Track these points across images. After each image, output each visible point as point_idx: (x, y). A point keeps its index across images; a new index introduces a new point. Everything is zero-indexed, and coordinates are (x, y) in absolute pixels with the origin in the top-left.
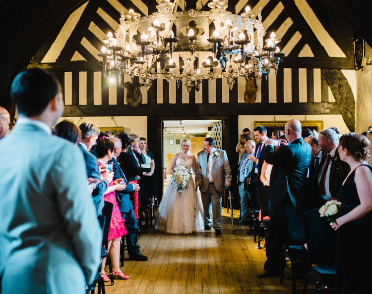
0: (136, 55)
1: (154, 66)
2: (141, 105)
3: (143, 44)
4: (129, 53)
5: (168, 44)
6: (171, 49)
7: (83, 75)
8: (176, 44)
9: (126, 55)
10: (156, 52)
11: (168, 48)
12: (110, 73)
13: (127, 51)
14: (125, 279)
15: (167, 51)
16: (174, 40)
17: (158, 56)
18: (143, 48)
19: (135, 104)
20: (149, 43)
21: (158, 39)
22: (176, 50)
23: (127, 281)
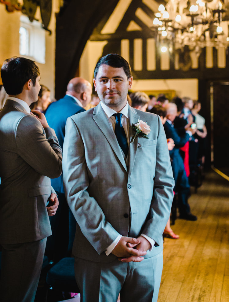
0: (186, 26)
1: (204, 35)
2: (191, 70)
3: (193, 16)
4: (180, 25)
5: (217, 15)
6: (219, 20)
7: (138, 43)
8: (224, 14)
9: (176, 26)
10: (204, 22)
11: (216, 19)
12: (162, 42)
13: (178, 23)
14: (175, 238)
15: (216, 22)
16: (223, 11)
17: (207, 26)
18: (192, 20)
19: (186, 68)
20: (197, 15)
21: (206, 10)
22: (224, 20)
23: (177, 240)
